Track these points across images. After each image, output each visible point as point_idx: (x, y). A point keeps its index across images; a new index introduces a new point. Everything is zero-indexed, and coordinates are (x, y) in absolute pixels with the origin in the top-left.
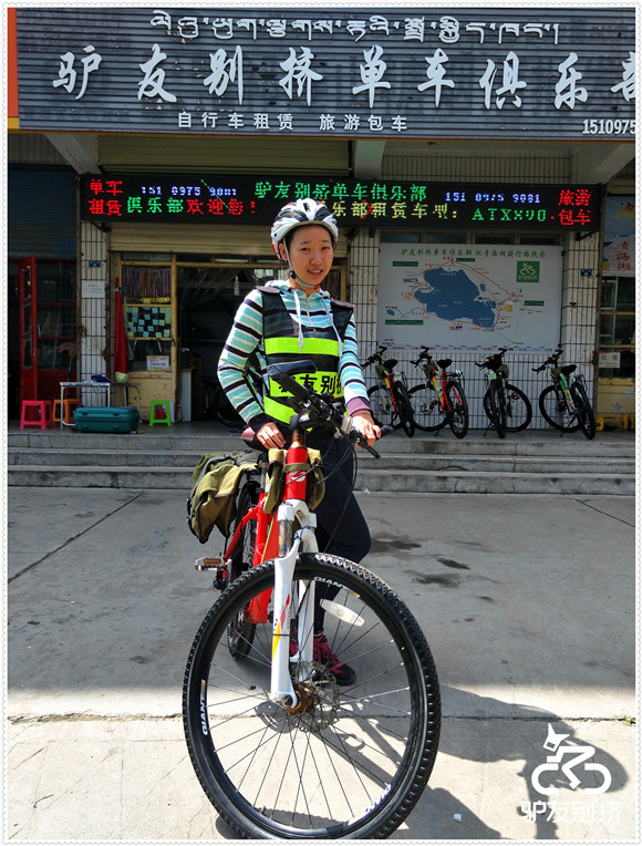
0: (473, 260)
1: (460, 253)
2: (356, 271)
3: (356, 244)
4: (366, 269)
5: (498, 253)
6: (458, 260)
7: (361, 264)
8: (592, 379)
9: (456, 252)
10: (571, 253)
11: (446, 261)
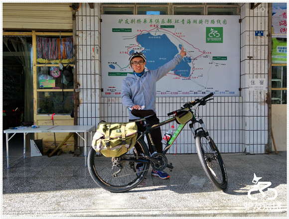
0: (173, 27)
1: (163, 21)
2: (80, 35)
3: (80, 14)
4: (89, 32)
5: (192, 21)
6: (162, 27)
7: (84, 29)
8: (266, 115)
9: (160, 21)
10: (247, 19)
11: (153, 27)
